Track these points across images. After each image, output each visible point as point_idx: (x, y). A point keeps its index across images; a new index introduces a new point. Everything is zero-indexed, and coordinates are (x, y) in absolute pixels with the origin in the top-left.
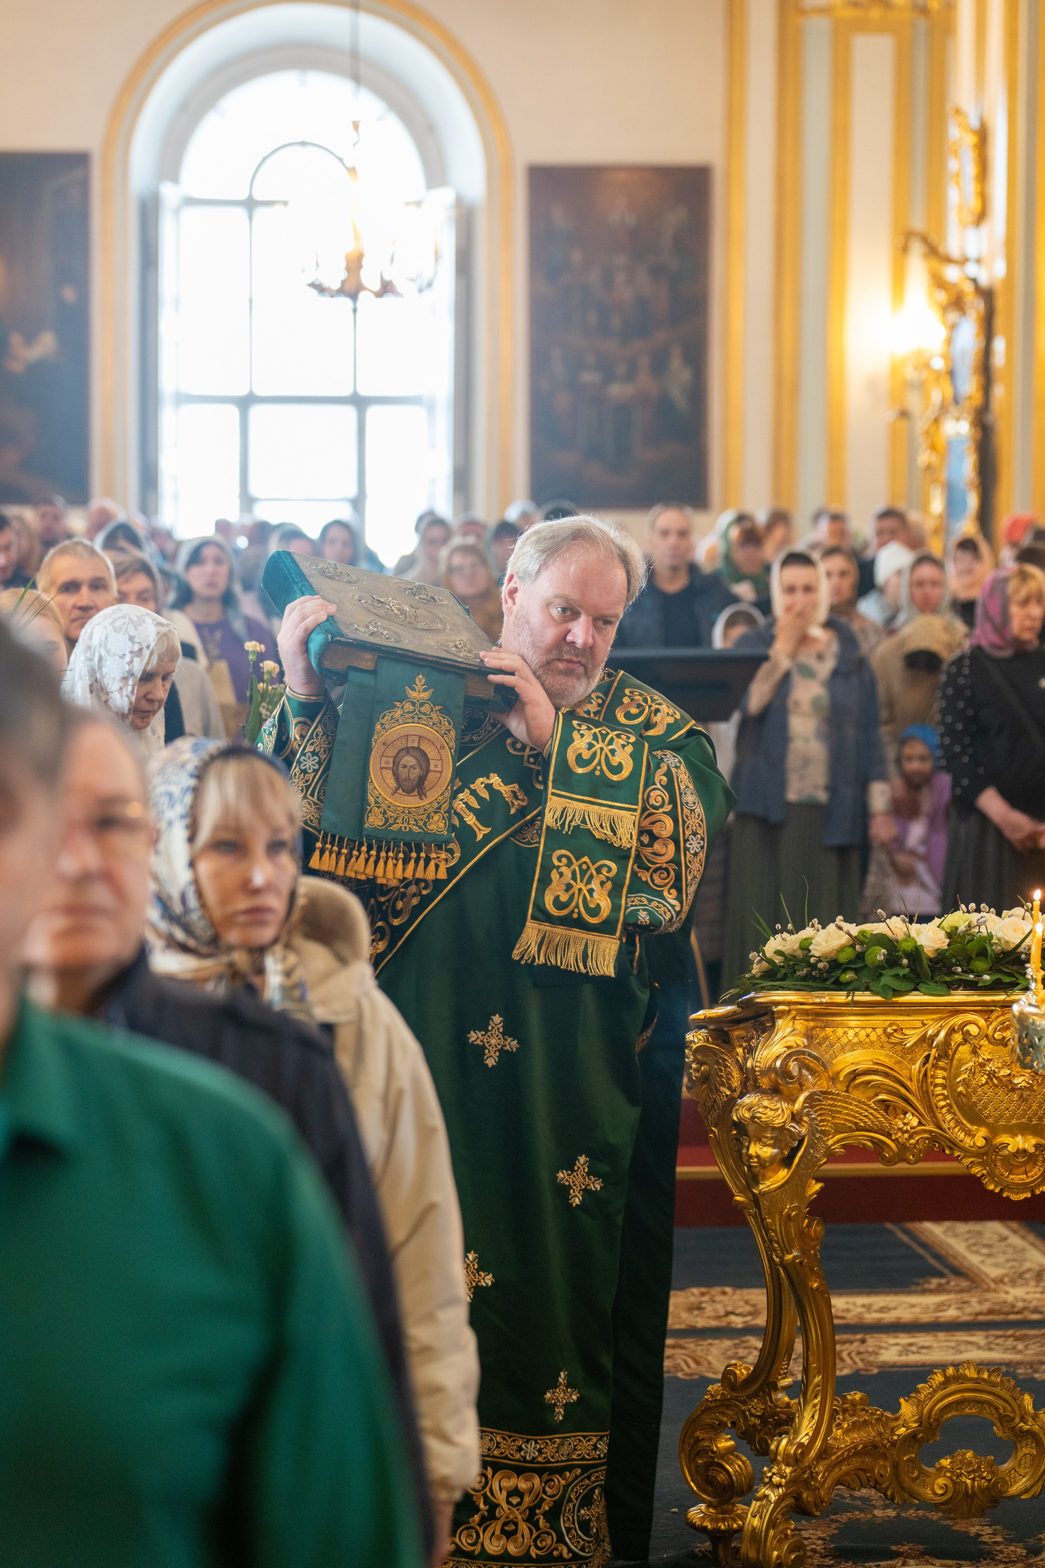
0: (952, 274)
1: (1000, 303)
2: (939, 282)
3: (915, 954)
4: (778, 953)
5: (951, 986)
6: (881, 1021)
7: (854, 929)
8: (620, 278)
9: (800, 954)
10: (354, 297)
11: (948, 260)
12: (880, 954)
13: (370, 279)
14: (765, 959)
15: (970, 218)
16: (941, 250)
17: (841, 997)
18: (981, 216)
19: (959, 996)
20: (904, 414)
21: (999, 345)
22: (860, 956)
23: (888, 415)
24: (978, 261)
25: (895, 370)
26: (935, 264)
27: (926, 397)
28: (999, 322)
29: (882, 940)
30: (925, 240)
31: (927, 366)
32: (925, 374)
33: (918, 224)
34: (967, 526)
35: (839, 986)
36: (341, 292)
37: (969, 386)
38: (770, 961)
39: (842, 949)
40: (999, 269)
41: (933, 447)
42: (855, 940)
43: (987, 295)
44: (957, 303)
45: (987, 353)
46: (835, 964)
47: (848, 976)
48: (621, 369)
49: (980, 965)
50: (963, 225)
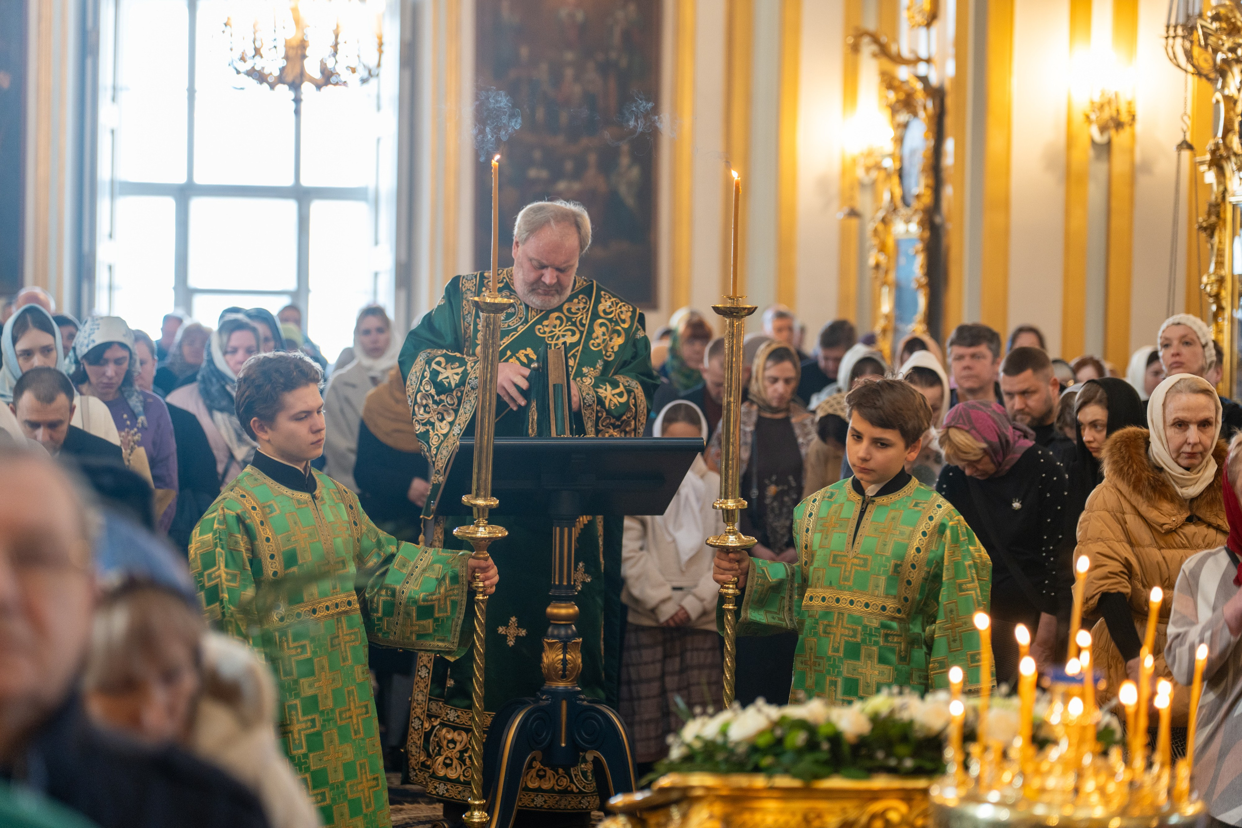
0: (903, 73)
1: (949, 102)
2: (889, 82)
3: (836, 738)
4: (698, 737)
5: (871, 771)
6: (800, 806)
7: (774, 712)
8: (569, 73)
9: (720, 740)
10: (295, 86)
11: (899, 60)
12: (799, 738)
13: (312, 68)
14: (683, 744)
15: (920, 19)
16: (893, 49)
17: (760, 781)
18: (932, 17)
19: (880, 782)
20: (853, 213)
21: (949, 145)
22: (779, 741)
23: (839, 214)
24: (928, 61)
25: (846, 170)
26: (887, 65)
27: (877, 197)
28: (949, 121)
29: (802, 724)
30: (875, 40)
31: (878, 167)
32: (874, 174)
33: (871, 25)
34: (916, 328)
35: (757, 770)
36: (281, 80)
37: (919, 185)
38: (689, 746)
39: (761, 733)
40: (950, 69)
41: (882, 249)
42: (776, 725)
43: (937, 94)
44: (907, 103)
45: (937, 152)
46: (754, 749)
47: (766, 761)
48: (569, 166)
49: (901, 750)
50: (914, 26)
